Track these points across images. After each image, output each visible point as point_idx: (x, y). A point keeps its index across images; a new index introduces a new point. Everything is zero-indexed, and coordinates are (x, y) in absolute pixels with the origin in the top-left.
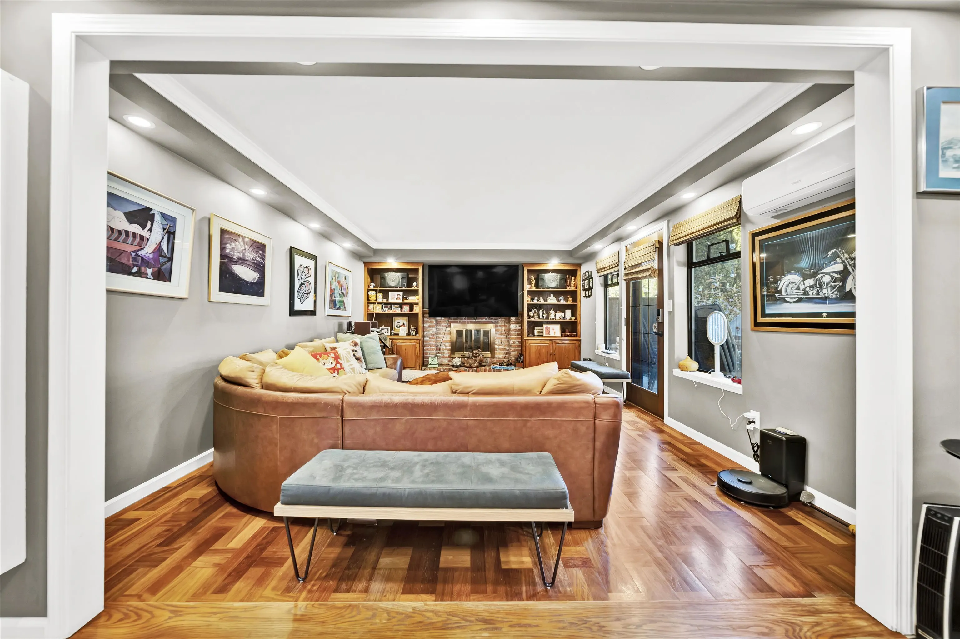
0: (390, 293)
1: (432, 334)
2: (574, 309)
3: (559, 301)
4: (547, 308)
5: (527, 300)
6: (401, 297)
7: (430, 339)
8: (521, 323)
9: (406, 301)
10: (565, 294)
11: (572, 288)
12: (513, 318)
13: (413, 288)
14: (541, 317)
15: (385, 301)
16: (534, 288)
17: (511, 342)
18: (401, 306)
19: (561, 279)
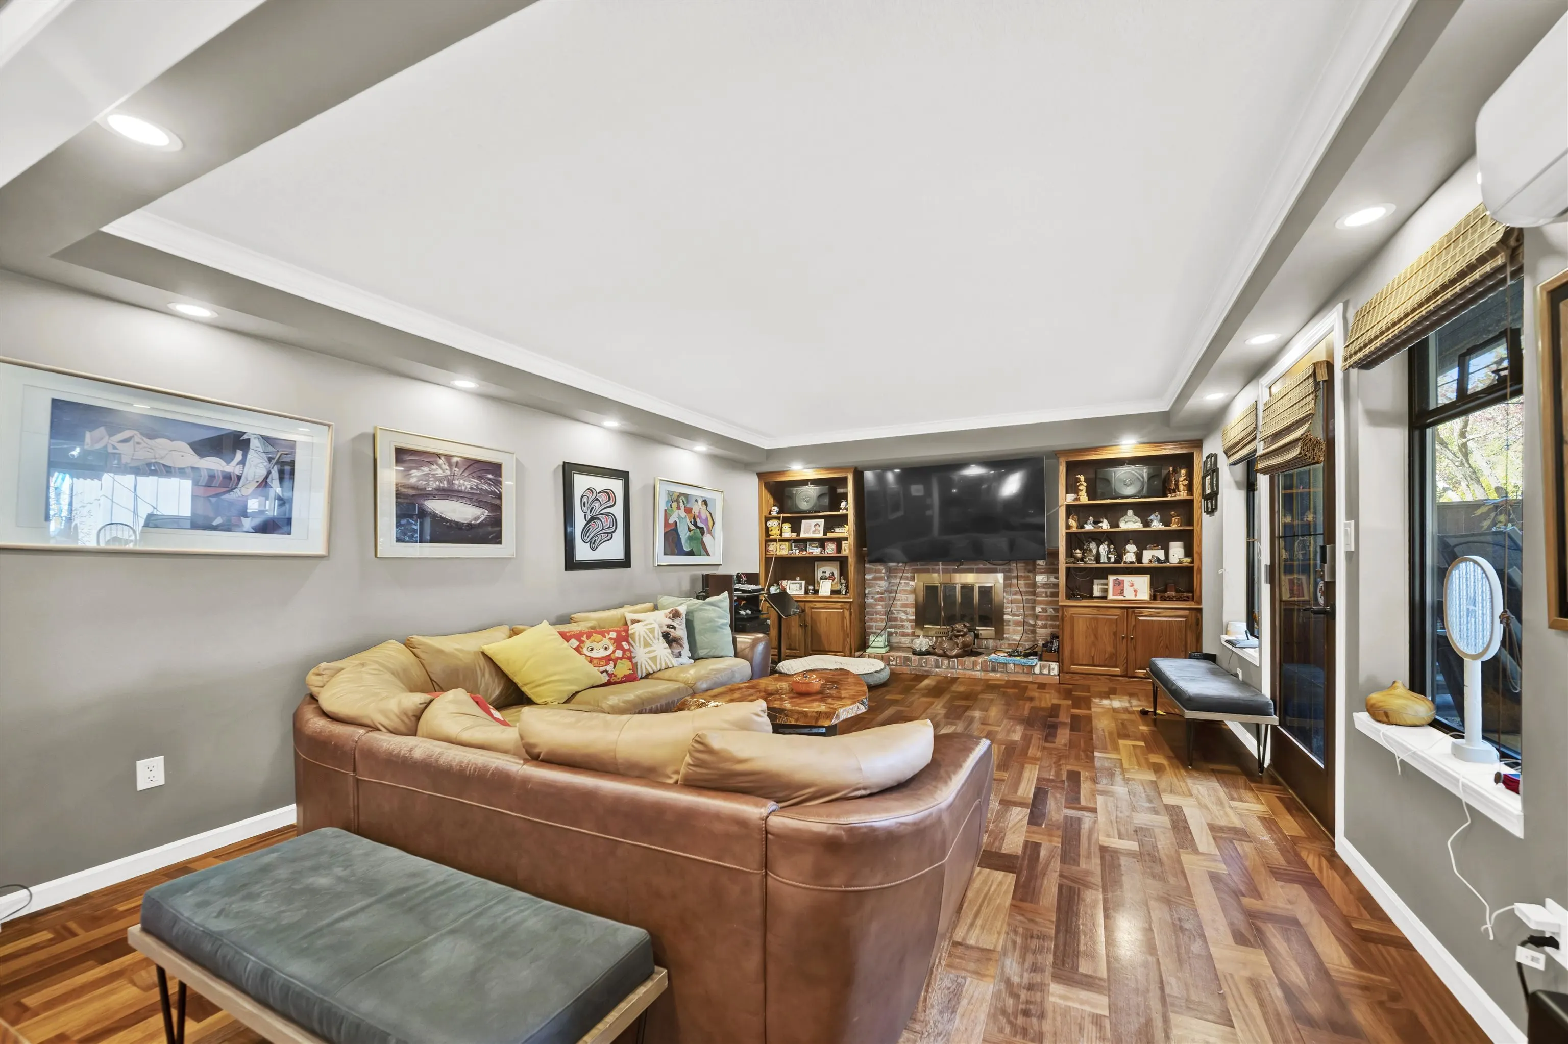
0: (803, 521)
1: (878, 593)
2: (1188, 538)
3: (1146, 524)
4: (1118, 540)
5: (1063, 526)
6: (822, 528)
7: (875, 600)
8: (1054, 571)
9: (830, 535)
10: (1164, 509)
11: (1182, 495)
12: (1041, 562)
13: (841, 512)
14: (1103, 559)
15: (794, 535)
16: (1084, 499)
17: (1038, 609)
18: (822, 543)
19: (1151, 477)
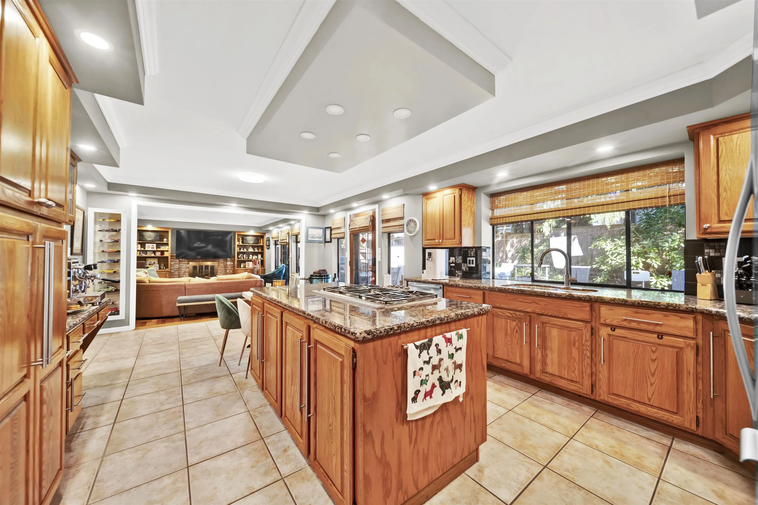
0: (147, 244)
1: (176, 269)
2: (262, 254)
3: (254, 250)
4: (248, 254)
5: (237, 249)
6: (155, 247)
7: (175, 271)
8: (234, 261)
9: (158, 249)
10: (258, 247)
11: (261, 244)
12: (229, 259)
13: (164, 242)
14: (245, 258)
15: (142, 249)
16: (241, 244)
17: (228, 271)
18: (154, 252)
19: (255, 240)
